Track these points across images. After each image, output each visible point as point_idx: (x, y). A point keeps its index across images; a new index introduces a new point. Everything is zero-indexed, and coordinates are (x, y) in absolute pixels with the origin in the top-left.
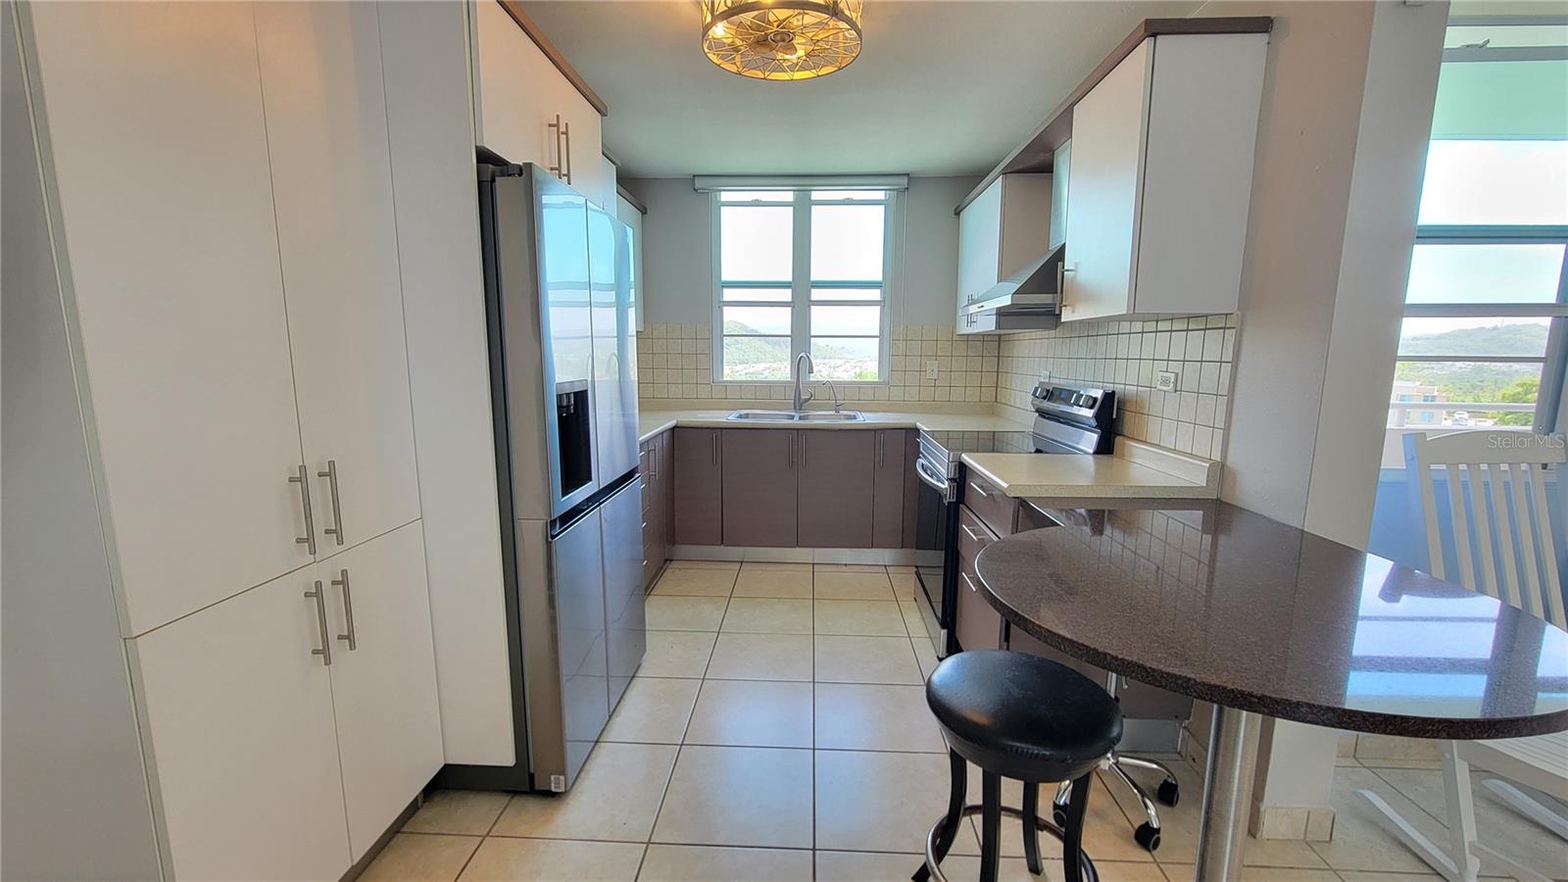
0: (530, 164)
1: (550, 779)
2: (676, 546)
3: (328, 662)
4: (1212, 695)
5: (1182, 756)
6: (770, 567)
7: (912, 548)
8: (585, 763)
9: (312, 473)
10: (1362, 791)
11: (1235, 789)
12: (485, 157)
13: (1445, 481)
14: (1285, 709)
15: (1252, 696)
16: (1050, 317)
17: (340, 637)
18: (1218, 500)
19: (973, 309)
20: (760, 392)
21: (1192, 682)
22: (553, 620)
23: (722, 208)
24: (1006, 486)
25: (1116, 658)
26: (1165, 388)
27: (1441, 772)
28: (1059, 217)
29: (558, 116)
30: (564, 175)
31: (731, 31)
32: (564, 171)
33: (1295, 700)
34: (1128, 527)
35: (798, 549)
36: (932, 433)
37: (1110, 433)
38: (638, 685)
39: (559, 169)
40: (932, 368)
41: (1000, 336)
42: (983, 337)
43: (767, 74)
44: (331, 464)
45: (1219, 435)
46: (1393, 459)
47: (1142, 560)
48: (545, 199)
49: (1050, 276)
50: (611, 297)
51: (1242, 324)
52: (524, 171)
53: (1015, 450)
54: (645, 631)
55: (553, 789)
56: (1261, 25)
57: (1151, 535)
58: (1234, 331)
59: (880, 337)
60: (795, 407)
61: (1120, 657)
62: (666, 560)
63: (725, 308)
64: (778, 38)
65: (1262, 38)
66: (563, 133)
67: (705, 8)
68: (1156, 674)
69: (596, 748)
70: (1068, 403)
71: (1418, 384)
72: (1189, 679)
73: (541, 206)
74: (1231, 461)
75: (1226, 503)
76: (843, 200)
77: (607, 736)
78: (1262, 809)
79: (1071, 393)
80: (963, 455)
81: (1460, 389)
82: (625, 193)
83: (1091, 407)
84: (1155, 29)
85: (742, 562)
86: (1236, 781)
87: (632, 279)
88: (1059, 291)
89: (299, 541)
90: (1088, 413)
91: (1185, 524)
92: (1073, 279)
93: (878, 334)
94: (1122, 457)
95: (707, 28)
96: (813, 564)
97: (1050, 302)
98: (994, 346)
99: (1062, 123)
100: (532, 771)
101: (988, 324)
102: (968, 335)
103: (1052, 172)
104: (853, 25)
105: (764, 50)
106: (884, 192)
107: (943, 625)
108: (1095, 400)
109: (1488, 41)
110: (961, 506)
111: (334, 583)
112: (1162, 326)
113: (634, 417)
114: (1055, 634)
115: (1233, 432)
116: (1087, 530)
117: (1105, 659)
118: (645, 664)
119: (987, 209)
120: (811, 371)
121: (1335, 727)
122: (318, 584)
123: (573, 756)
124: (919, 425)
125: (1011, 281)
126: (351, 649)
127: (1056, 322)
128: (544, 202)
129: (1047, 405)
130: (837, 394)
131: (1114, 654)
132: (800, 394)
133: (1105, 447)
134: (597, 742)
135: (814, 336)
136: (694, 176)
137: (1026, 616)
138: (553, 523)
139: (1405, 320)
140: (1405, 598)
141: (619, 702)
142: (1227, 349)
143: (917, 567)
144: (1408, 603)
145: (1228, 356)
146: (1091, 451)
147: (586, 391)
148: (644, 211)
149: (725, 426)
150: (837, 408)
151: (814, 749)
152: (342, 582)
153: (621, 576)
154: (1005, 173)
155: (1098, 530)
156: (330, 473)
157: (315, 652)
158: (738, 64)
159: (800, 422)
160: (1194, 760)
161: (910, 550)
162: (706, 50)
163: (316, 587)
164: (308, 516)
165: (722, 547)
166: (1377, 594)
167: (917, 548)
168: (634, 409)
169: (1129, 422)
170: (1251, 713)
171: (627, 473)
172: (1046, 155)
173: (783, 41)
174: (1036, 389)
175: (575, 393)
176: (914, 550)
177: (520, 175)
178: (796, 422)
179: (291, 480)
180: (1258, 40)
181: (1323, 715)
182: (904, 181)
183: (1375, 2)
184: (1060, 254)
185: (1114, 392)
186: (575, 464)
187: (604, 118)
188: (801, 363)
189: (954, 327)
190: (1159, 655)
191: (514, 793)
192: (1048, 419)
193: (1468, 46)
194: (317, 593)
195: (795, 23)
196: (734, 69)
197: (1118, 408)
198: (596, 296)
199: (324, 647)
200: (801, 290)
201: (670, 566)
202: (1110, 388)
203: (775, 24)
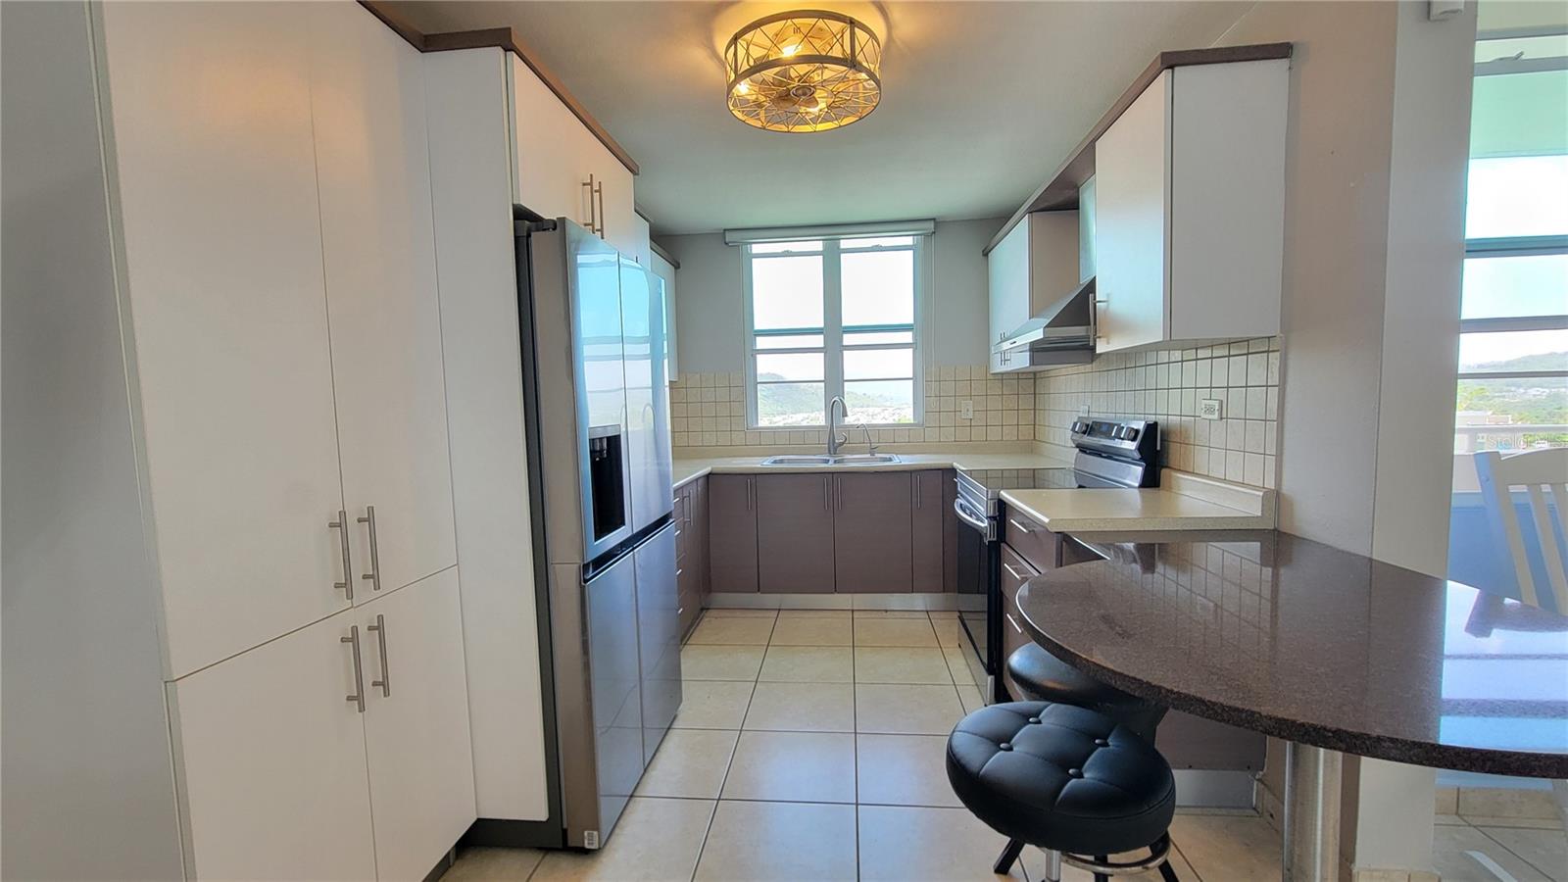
0: (564, 218)
1: (583, 834)
2: (713, 594)
3: (362, 709)
4: (1281, 729)
5: (1258, 812)
6: (806, 615)
7: (954, 592)
8: (619, 819)
9: (352, 520)
10: (1471, 853)
11: (1319, 842)
12: (521, 214)
13: (1528, 504)
14: (1364, 742)
15: (1325, 729)
16: (1085, 350)
17: (375, 684)
18: (1275, 530)
19: (1006, 345)
20: (795, 437)
21: (1258, 715)
22: (587, 666)
23: (754, 260)
24: (1046, 520)
25: (1172, 691)
26: (1211, 417)
27: (1563, 833)
28: (1088, 251)
29: (591, 175)
30: (598, 230)
31: (755, 88)
32: (597, 226)
33: (1374, 734)
34: (1182, 563)
35: (836, 595)
36: (970, 472)
37: (1155, 466)
38: (673, 739)
39: (592, 224)
40: (968, 410)
41: (1035, 373)
42: (1018, 375)
43: (790, 127)
44: (371, 510)
45: (1271, 462)
46: (1465, 483)
47: (1199, 598)
48: (581, 259)
49: (1081, 308)
50: (646, 349)
51: (1286, 347)
52: (558, 226)
53: (1055, 486)
54: (681, 681)
55: (587, 846)
56: (1281, 51)
57: (1206, 570)
58: (1278, 354)
59: (914, 379)
60: (829, 451)
61: (1176, 690)
62: (702, 609)
63: (758, 356)
64: (800, 92)
65: (1283, 63)
66: (596, 191)
67: (729, 68)
68: (1216, 708)
69: (631, 804)
70: (1108, 435)
71: (1490, 413)
72: (1253, 713)
73: (576, 266)
74: (1285, 489)
75: (1285, 533)
76: (873, 247)
77: (643, 791)
78: (1354, 871)
79: (1111, 426)
80: (1002, 492)
81: (1537, 417)
82: (659, 250)
83: (1134, 439)
84: (1172, 61)
85: (779, 610)
86: (1319, 833)
87: (665, 331)
88: (1092, 323)
89: (337, 586)
90: (1130, 446)
91: (1242, 558)
92: (1106, 311)
93: (911, 376)
94: (1170, 489)
95: (731, 86)
96: (853, 611)
97: (1084, 334)
98: (1029, 384)
99: (1086, 158)
100: (565, 826)
101: (1021, 361)
102: (1002, 374)
103: (1078, 208)
104: (871, 75)
105: (787, 105)
106: (911, 238)
107: (990, 671)
108: (1137, 432)
109: (1522, 54)
110: (1002, 544)
111: (370, 628)
112: (1201, 353)
113: (668, 465)
114: (1104, 668)
115: (1286, 458)
116: (1137, 567)
117: (1160, 693)
118: (680, 717)
119: (1014, 249)
120: (845, 415)
121: (1424, 765)
122: (355, 629)
123: (607, 810)
124: (956, 465)
125: (1043, 316)
126: (385, 696)
127: (1093, 356)
128: (579, 261)
129: (1087, 440)
130: (872, 437)
131: (1169, 688)
132: (835, 439)
133: (1151, 481)
134: (632, 796)
135: (847, 381)
136: (725, 230)
137: (1072, 650)
138: (586, 567)
139: (1462, 335)
140: (1495, 632)
141: (655, 755)
142: (1272, 372)
143: (959, 612)
144: (1499, 639)
145: (1275, 379)
146: (1137, 485)
147: (619, 436)
148: (677, 266)
149: (759, 471)
150: (872, 451)
151: (857, 804)
152: (377, 628)
153: (655, 627)
154: (1030, 211)
155: (1149, 567)
156: (368, 519)
157: (350, 698)
158: (763, 119)
159: (837, 465)
160: (1272, 816)
161: (952, 594)
162: (732, 108)
163: (352, 631)
164: (347, 561)
165: (759, 594)
166: (1464, 629)
167: (959, 592)
168: (668, 458)
169: (1175, 453)
170: (1329, 751)
171: (661, 518)
172: (1072, 192)
173: (805, 94)
174: (1075, 424)
175: (608, 438)
176: (957, 594)
177: (554, 229)
178: (831, 466)
179: (332, 525)
180: (1279, 66)
181: (1410, 751)
182: (931, 225)
183: (1397, 2)
184: (1091, 287)
185: (1156, 423)
186: (608, 508)
187: (636, 177)
188: (835, 407)
189: (987, 368)
190: (1218, 688)
191: (547, 849)
192: (1090, 454)
193: (1501, 59)
194: (352, 639)
195: (816, 78)
196: (759, 124)
197: (1161, 440)
198: (629, 349)
199: (358, 694)
200: (833, 335)
201: (707, 615)
202: (1152, 419)
203: (797, 79)
